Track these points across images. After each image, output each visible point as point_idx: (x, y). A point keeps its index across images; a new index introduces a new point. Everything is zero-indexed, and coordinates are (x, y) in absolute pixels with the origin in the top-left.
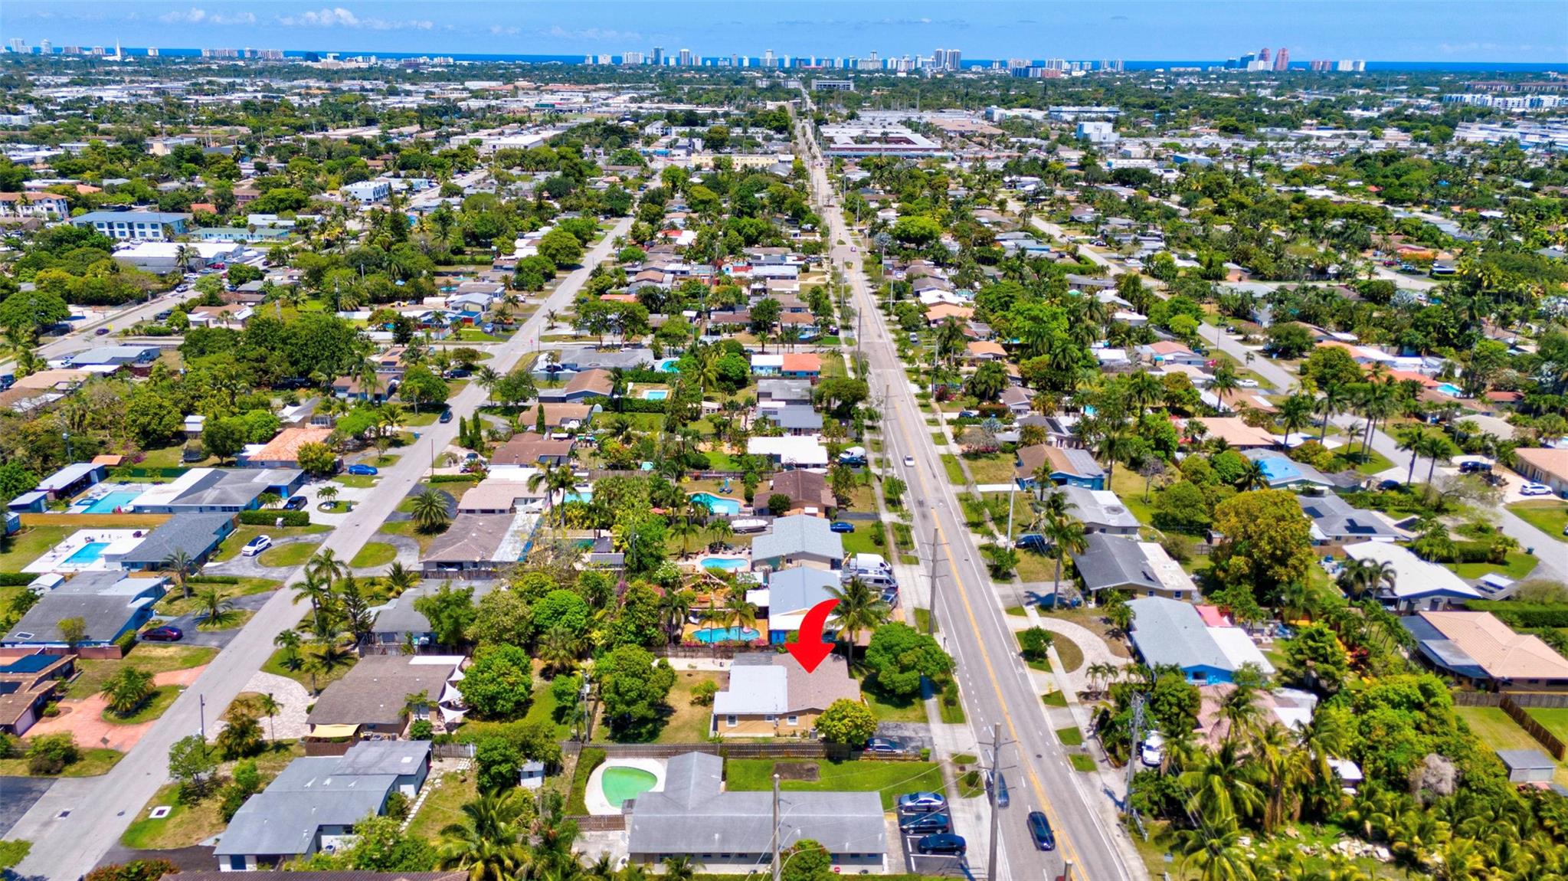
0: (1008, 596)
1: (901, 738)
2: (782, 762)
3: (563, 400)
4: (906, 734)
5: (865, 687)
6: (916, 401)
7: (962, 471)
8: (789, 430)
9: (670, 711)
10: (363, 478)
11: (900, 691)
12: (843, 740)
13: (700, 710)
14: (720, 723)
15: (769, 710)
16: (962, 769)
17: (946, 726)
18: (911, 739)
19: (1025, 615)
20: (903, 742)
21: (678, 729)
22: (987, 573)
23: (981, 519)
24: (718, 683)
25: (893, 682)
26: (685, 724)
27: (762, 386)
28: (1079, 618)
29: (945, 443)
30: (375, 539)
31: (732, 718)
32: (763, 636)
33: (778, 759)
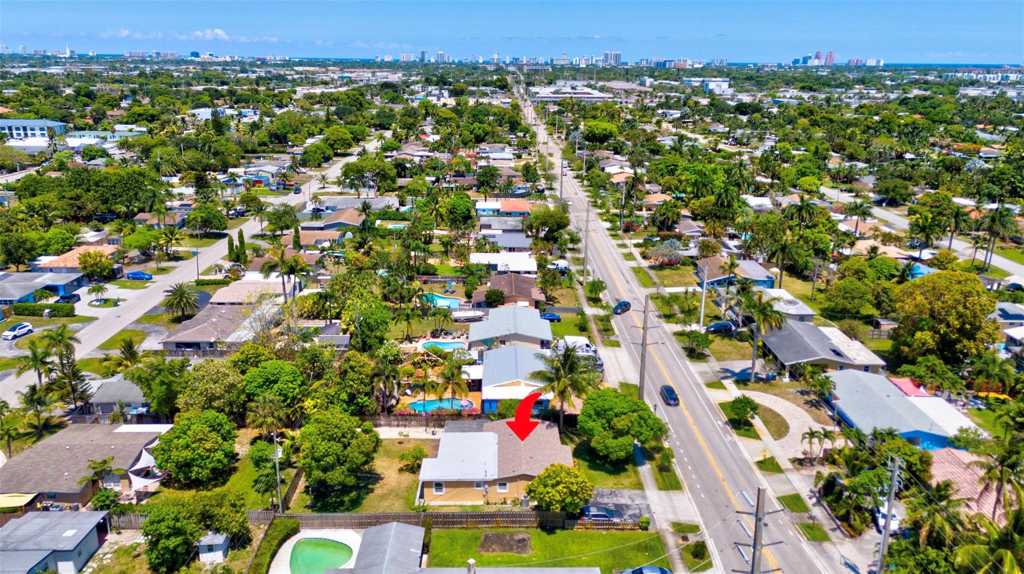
0: (706, 373)
1: (616, 505)
2: (490, 532)
3: (321, 229)
4: (622, 501)
5: (576, 454)
6: (608, 233)
7: (650, 277)
8: (505, 248)
9: (376, 478)
10: (138, 282)
11: (614, 457)
12: (557, 508)
13: (408, 477)
14: (426, 491)
15: (479, 476)
16: (685, 539)
17: (663, 493)
18: (627, 507)
19: (725, 388)
20: (619, 510)
21: (383, 497)
22: (683, 354)
23: (672, 312)
24: (426, 451)
25: (607, 448)
26: (390, 492)
27: (484, 220)
28: (777, 391)
29: (634, 259)
30: (130, 328)
31: (439, 485)
32: (477, 406)
33: (487, 530)
